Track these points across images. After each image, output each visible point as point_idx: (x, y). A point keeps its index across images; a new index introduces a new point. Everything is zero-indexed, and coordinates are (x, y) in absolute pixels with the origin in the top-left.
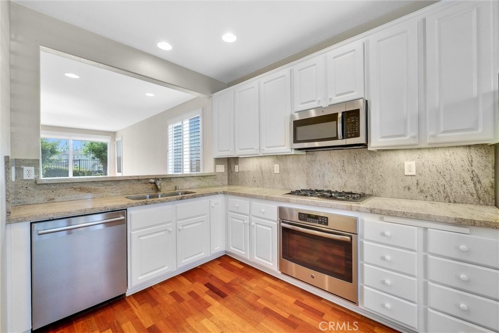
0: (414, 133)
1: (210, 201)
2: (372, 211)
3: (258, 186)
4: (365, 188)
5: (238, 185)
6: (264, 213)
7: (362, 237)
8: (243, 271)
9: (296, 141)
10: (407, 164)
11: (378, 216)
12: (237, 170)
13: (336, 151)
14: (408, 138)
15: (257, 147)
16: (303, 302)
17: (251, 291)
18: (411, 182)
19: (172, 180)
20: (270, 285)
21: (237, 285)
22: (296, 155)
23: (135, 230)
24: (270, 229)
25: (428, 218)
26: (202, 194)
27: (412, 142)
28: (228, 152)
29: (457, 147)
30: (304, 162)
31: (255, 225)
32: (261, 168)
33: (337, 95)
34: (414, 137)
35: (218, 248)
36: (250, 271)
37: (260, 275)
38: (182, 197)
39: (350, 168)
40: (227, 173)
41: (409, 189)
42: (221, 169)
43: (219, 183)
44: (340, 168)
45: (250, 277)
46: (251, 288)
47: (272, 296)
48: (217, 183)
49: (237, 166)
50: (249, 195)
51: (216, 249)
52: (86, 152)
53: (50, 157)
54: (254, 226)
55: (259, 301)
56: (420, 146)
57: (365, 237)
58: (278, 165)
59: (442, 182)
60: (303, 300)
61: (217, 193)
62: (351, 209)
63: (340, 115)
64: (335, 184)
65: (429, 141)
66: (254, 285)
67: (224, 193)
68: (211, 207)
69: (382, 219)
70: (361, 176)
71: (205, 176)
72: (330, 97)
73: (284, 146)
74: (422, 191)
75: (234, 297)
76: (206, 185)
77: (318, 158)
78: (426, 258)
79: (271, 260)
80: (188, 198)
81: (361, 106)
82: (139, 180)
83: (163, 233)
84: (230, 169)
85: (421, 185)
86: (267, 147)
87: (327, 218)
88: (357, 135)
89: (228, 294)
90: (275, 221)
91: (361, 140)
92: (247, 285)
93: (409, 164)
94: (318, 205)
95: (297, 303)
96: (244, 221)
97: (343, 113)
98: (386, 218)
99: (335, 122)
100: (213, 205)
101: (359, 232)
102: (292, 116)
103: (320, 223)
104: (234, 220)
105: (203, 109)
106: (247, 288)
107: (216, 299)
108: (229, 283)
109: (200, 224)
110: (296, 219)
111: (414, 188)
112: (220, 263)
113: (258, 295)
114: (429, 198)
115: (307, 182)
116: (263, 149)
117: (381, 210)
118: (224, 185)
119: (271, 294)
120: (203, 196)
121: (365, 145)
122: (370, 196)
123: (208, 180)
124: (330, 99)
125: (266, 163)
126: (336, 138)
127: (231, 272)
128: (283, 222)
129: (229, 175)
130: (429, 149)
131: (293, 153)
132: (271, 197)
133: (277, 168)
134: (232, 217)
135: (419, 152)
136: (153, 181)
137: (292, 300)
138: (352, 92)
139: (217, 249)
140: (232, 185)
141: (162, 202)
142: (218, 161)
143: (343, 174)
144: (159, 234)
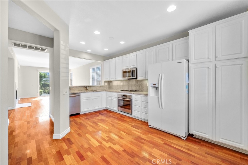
5: (111, 89)
6: (115, 96)
9: (123, 77)
10: (147, 83)
11: (135, 95)
12: (111, 85)
15: (115, 78)
19: (91, 87)
23: (82, 98)
24: (116, 100)
25: (141, 94)
28: (108, 79)
30: (128, 82)
32: (117, 84)
33: (132, 66)
34: (144, 77)
42: (106, 84)
43: (106, 89)
44: (135, 84)
49: (111, 83)
50: (111, 91)
51: (103, 106)
53: (43, 79)
54: (113, 99)
61: (103, 91)
62: (130, 93)
67: (106, 91)
68: (102, 94)
73: (121, 78)
77: (131, 81)
78: (141, 102)
79: (116, 108)
81: (135, 69)
82: (82, 87)
83: (89, 100)
84: (109, 84)
89: (104, 115)
91: (135, 77)
94: (125, 93)
96: (110, 98)
97: (132, 70)
99: (130, 73)
102: (123, 70)
104: (108, 98)
109: (98, 99)
110: (121, 97)
117: (135, 93)
121: (136, 79)
123: (102, 88)
124: (130, 67)
125: (119, 83)
126: (130, 77)
128: (118, 98)
129: (109, 86)
131: (123, 80)
132: (116, 92)
136: (86, 87)
138: (134, 65)
141: (89, 92)
142: (105, 82)
143: (136, 86)
144: (88, 100)
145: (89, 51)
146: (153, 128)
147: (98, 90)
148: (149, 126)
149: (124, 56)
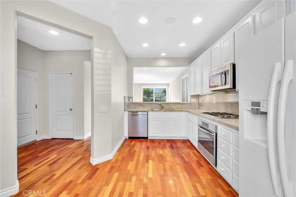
6: (195, 121)
9: (210, 87)
21: (181, 148)
23: (150, 119)
25: (232, 127)
31: (193, 126)
32: (209, 100)
33: (225, 62)
35: (183, 135)
36: (192, 147)
38: (166, 110)
42: (194, 100)
43: (193, 108)
46: (185, 151)
48: (191, 107)
50: (191, 112)
52: (162, 92)
61: (182, 111)
67: (186, 111)
79: (196, 143)
81: (229, 68)
84: (199, 101)
86: (204, 90)
89: (175, 149)
90: (197, 125)
94: (206, 118)
96: (191, 124)
100: (180, 116)
102: (209, 74)
108: (179, 147)
109: (174, 122)
113: (185, 153)
117: (221, 122)
119: (190, 155)
124: (223, 64)
125: (211, 98)
129: (199, 104)
131: (212, 93)
132: (196, 114)
133: (214, 101)
137: (196, 159)
138: (229, 60)
142: (193, 96)
144: (158, 122)
145: (163, 54)
147: (175, 109)
149: (213, 47)
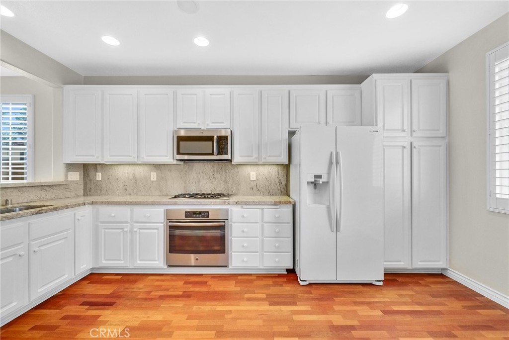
0: (256, 156)
1: (75, 214)
2: (237, 203)
3: (130, 195)
4: (228, 190)
5: (100, 195)
6: (148, 217)
7: (231, 221)
8: (122, 279)
9: (179, 153)
10: (252, 173)
11: (240, 206)
12: (99, 179)
13: (208, 163)
14: (253, 158)
15: (135, 155)
16: (190, 281)
17: (141, 290)
18: (253, 184)
20: (157, 280)
21: (123, 292)
22: (177, 164)
24: (156, 231)
25: (264, 203)
26: (66, 206)
27: (256, 160)
28: (92, 157)
29: (273, 165)
30: (182, 171)
31: (138, 230)
32: (134, 176)
34: (256, 158)
35: (85, 266)
36: (131, 278)
37: (144, 277)
38: (40, 210)
39: (218, 176)
40: (83, 182)
41: (253, 189)
42: (75, 176)
43: (72, 194)
44: (211, 176)
45: (134, 282)
46: (141, 289)
47: (163, 287)
48: (68, 194)
49: (99, 174)
50: (131, 202)
51: (82, 267)
54: (136, 232)
55: (152, 294)
56: (259, 163)
57: (233, 221)
58: (156, 173)
59: (267, 184)
60: (189, 280)
61: (84, 204)
62: (224, 203)
63: (215, 137)
64: (207, 188)
65: (262, 161)
66: (141, 286)
67: (93, 203)
68: (76, 220)
69: (242, 207)
70: (226, 182)
71: (53, 185)
72: (207, 122)
73: (166, 156)
74: (258, 190)
75: (124, 301)
76: (54, 196)
77: (194, 168)
78: (263, 225)
79: (157, 259)
80: (47, 212)
81: (228, 134)
85: (258, 186)
86: (147, 156)
87: (208, 212)
88: (227, 154)
89: (117, 301)
90: (161, 223)
91: (228, 157)
92: (133, 288)
93: (253, 174)
94: (201, 204)
95: (185, 283)
96: (123, 229)
97: (217, 136)
98: (245, 206)
99: (212, 142)
100: (80, 218)
101: (229, 218)
102: (176, 132)
103: (203, 217)
104: (107, 231)
105: (34, 96)
106: (134, 290)
107: (104, 309)
109: (63, 241)
110: (183, 217)
111: (255, 188)
112: (89, 282)
113: (150, 290)
114: (262, 193)
115: (185, 188)
116: (143, 158)
117: (242, 202)
118: (78, 196)
119: (162, 286)
120: (67, 208)
121: (230, 161)
122: (232, 195)
123: (56, 191)
124: (208, 124)
125: (140, 171)
126: (212, 154)
127: (110, 285)
128: (170, 222)
129: (85, 184)
130: (262, 165)
131: (175, 163)
132: (158, 202)
133: (153, 176)
134: (105, 229)
135: (258, 166)
137: (181, 283)
138: (222, 123)
139: (84, 268)
140: (91, 195)
142: (71, 167)
143: (213, 180)
146: (310, 284)
148: (302, 283)
149: (182, 90)
